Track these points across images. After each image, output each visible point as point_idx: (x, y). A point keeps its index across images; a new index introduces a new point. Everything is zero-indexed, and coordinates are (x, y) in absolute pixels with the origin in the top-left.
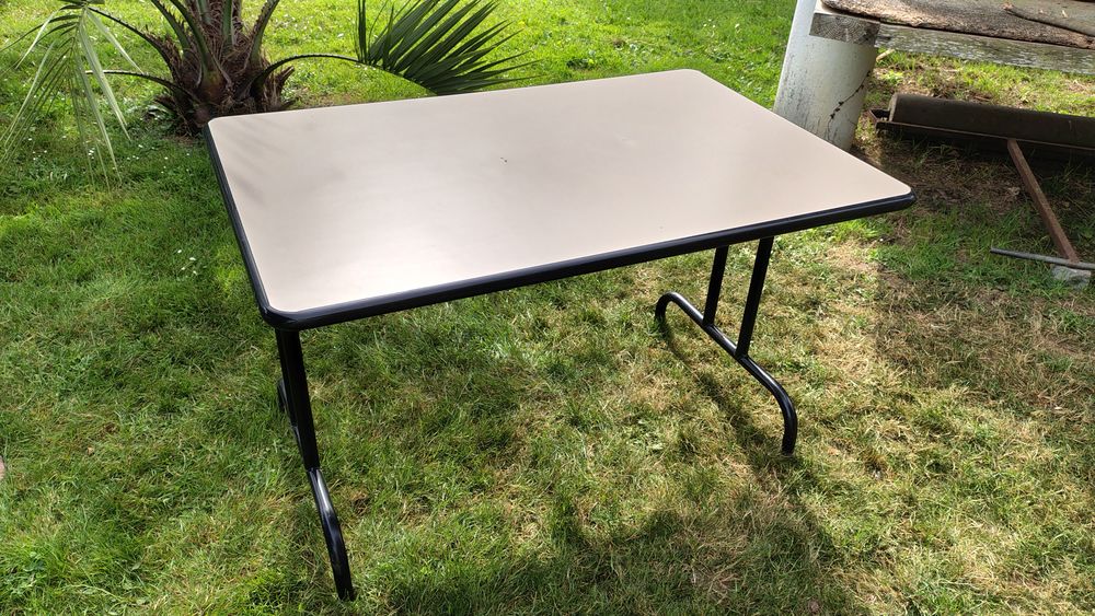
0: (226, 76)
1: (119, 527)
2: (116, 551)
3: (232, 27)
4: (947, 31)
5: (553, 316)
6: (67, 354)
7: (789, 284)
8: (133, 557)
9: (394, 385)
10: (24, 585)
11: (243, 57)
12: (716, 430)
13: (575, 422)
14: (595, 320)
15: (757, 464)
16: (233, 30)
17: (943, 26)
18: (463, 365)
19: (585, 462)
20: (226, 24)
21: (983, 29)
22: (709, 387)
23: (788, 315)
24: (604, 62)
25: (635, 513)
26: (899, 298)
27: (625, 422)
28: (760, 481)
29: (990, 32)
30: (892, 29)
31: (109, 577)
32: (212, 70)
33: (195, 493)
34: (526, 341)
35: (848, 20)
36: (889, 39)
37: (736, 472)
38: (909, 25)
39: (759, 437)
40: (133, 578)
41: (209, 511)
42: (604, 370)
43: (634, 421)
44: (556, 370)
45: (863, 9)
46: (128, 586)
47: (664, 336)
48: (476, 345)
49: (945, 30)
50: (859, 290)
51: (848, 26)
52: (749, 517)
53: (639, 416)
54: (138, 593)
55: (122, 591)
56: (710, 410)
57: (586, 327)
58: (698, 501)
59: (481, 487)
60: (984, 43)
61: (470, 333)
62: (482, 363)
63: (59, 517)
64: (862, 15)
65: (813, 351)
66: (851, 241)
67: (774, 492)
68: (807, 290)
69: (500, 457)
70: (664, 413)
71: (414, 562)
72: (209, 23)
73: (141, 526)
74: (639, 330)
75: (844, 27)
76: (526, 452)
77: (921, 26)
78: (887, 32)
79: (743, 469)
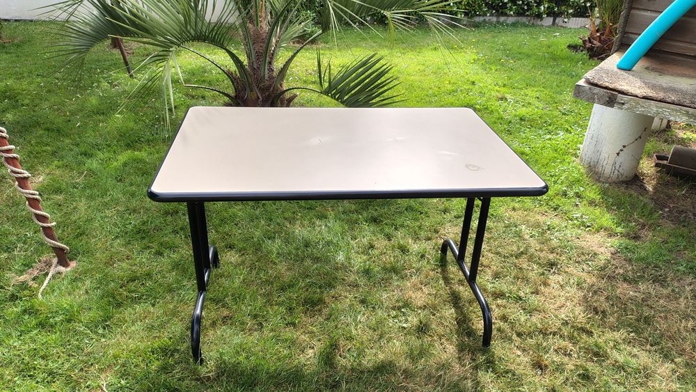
0: (259, 95)
1: (109, 303)
2: (101, 313)
3: (266, 70)
4: (662, 102)
5: (381, 243)
6: (127, 219)
7: (541, 250)
8: (109, 318)
9: (275, 263)
10: (56, 319)
11: (270, 86)
12: (445, 324)
13: (363, 302)
14: (404, 250)
15: (461, 348)
16: (266, 71)
17: (659, 99)
18: (316, 260)
19: (358, 324)
20: (263, 68)
21: (687, 102)
22: (455, 300)
23: (531, 268)
24: (487, 108)
25: (372, 358)
26: (617, 272)
27: (393, 308)
28: (459, 358)
29: (692, 105)
30: (626, 98)
31: (93, 325)
32: (252, 91)
33: (151, 297)
34: (359, 254)
35: (597, 90)
36: (623, 104)
37: (446, 350)
38: (637, 96)
39: (470, 333)
40: (104, 328)
41: (153, 305)
42: (395, 277)
43: (399, 308)
44: (367, 272)
45: (607, 84)
46: (101, 331)
47: (441, 265)
48: (329, 251)
49: (660, 101)
50: (590, 263)
51: (597, 94)
52: (441, 375)
53: (404, 306)
54: (104, 336)
55: (96, 333)
56: (449, 312)
57: (397, 252)
58: (413, 360)
59: (294, 324)
60: (688, 112)
61: (328, 243)
62: (327, 261)
63: (87, 292)
64: (606, 88)
65: (536, 292)
66: (602, 233)
67: (464, 366)
68: (551, 256)
69: (311, 311)
70: (420, 308)
71: (238, 352)
72: (255, 67)
73: (119, 305)
74: (429, 259)
75: (594, 94)
76: (326, 311)
77: (644, 98)
78: (622, 100)
79: (451, 349)
